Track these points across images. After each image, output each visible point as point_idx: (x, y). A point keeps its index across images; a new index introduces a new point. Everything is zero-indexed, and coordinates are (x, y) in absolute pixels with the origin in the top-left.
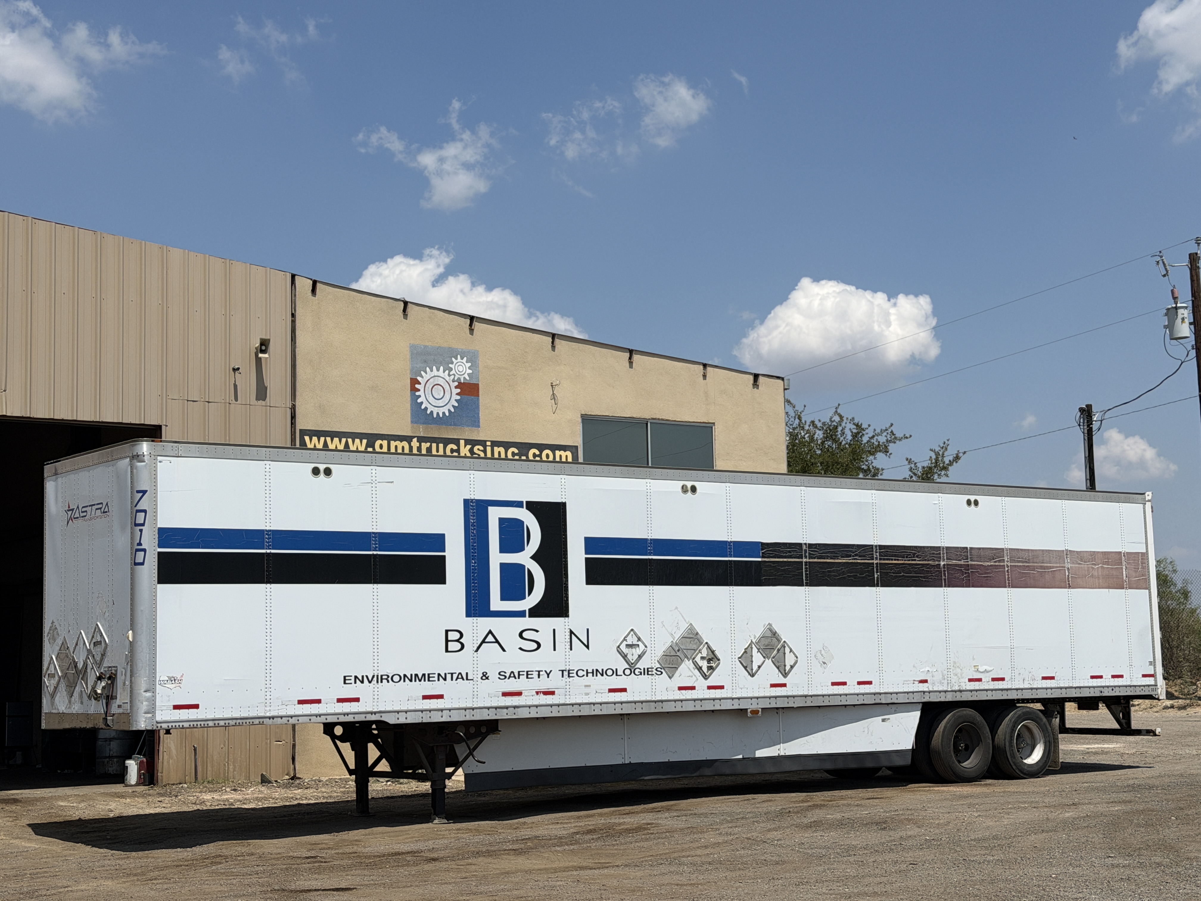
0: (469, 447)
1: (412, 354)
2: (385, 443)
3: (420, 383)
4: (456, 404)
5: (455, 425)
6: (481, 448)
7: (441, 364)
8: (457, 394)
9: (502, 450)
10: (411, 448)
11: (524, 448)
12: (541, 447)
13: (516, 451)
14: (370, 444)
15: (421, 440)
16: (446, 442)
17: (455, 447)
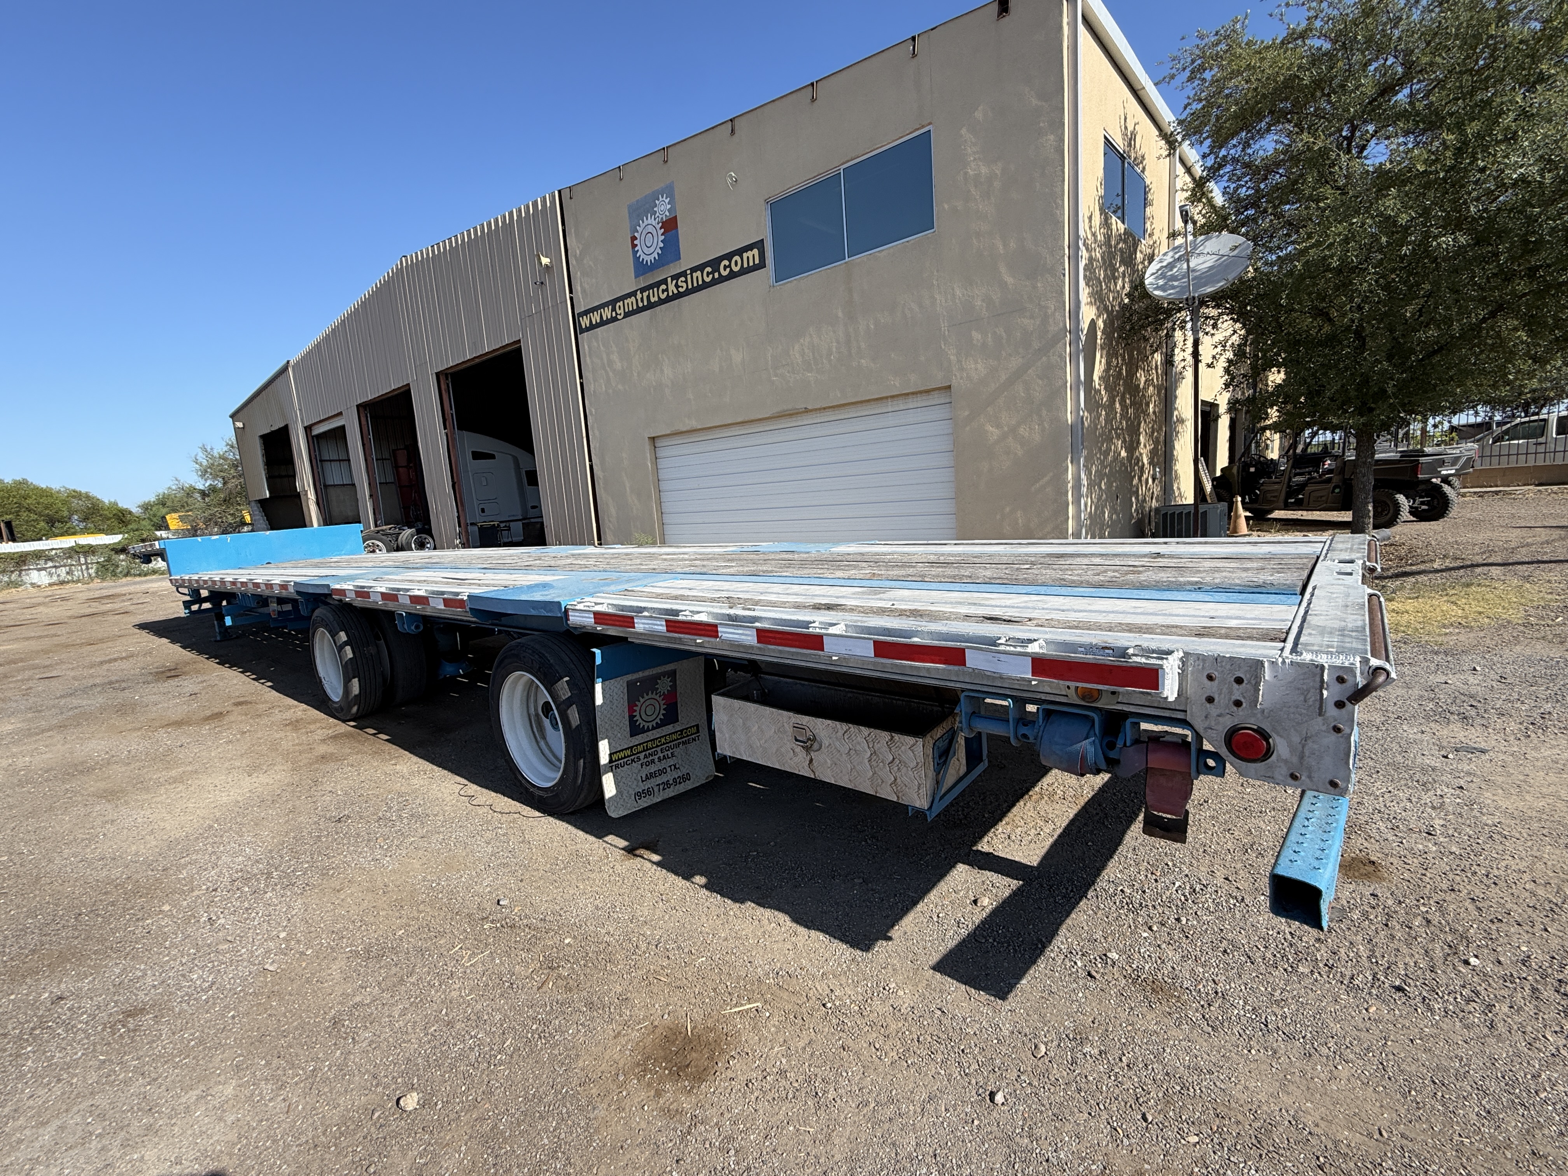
0: (674, 282)
1: (629, 213)
2: (621, 303)
3: (636, 239)
4: (662, 245)
5: (663, 266)
6: (683, 279)
7: (648, 212)
8: (662, 234)
9: (699, 273)
10: (637, 300)
11: (714, 264)
12: (729, 256)
13: (709, 269)
14: (614, 309)
15: (642, 290)
16: (658, 284)
17: (664, 287)
